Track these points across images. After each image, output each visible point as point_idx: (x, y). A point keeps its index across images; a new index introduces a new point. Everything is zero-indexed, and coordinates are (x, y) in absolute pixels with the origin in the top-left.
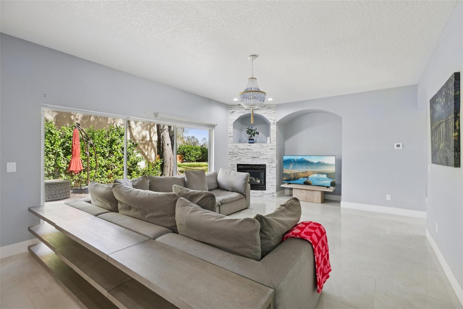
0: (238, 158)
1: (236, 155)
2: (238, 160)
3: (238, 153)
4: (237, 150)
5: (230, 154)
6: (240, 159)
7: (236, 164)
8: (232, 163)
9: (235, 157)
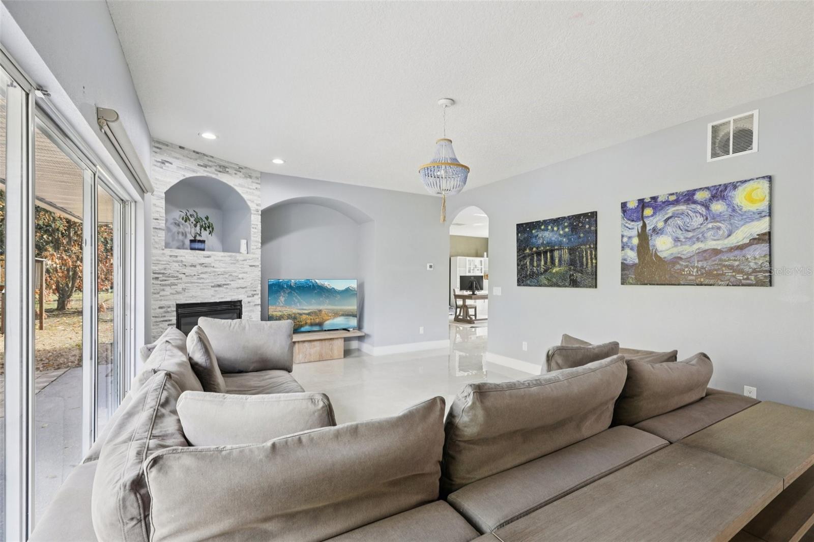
0: (179, 288)
1: (172, 280)
2: (178, 293)
3: (181, 276)
4: (178, 268)
5: (157, 278)
6: (184, 290)
7: (173, 304)
8: (163, 303)
9: (171, 285)
